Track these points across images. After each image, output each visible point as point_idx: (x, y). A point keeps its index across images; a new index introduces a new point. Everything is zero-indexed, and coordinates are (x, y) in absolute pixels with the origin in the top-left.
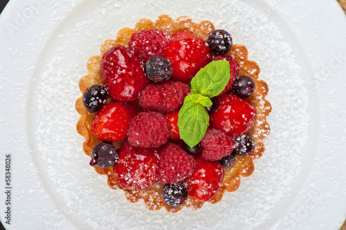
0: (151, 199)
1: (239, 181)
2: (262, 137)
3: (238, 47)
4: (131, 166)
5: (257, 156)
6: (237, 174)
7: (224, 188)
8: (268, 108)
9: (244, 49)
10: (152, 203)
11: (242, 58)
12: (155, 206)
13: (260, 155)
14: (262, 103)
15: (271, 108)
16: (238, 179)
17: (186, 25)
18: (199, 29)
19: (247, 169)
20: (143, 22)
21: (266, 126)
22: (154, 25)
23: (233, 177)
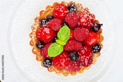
0: (80, 8)
1: (46, 9)
2: (35, 24)
3: (39, 60)
4: (89, 22)
5: (38, 17)
6: (46, 12)
7: (52, 7)
8: (31, 35)
9: (37, 59)
10: (80, 6)
11: (38, 56)
12: (79, 5)
13: (36, 18)
14: (33, 38)
15: (30, 35)
16: (47, 10)
17: (58, 71)
18: (53, 69)
19: (42, 13)
20: (74, 75)
21: (33, 28)
22: (70, 73)
23: (48, 11)
